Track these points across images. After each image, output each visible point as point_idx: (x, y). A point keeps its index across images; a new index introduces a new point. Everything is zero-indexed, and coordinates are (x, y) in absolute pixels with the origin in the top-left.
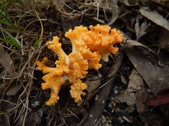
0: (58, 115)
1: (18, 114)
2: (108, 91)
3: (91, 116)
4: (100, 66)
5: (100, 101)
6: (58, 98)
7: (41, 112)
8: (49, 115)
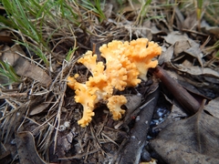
0: (92, 140)
1: (42, 138)
2: (151, 111)
3: (134, 137)
4: (139, 81)
5: (142, 121)
6: (93, 114)
7: (71, 136)
8: (80, 141)
